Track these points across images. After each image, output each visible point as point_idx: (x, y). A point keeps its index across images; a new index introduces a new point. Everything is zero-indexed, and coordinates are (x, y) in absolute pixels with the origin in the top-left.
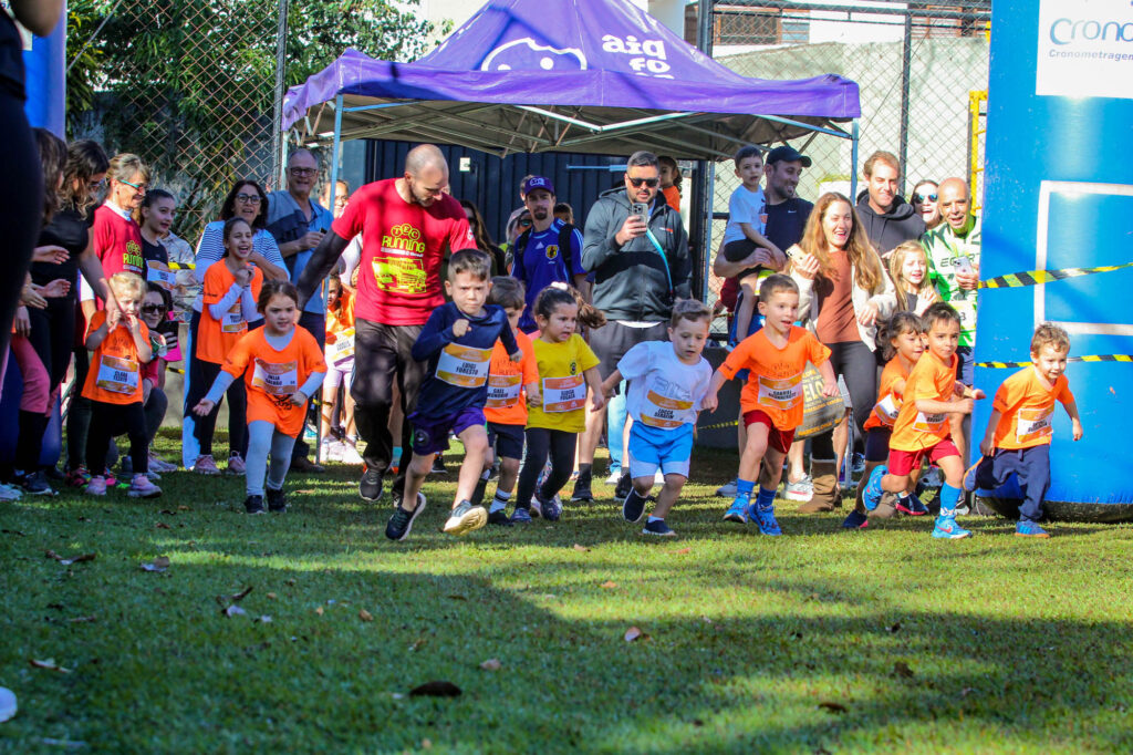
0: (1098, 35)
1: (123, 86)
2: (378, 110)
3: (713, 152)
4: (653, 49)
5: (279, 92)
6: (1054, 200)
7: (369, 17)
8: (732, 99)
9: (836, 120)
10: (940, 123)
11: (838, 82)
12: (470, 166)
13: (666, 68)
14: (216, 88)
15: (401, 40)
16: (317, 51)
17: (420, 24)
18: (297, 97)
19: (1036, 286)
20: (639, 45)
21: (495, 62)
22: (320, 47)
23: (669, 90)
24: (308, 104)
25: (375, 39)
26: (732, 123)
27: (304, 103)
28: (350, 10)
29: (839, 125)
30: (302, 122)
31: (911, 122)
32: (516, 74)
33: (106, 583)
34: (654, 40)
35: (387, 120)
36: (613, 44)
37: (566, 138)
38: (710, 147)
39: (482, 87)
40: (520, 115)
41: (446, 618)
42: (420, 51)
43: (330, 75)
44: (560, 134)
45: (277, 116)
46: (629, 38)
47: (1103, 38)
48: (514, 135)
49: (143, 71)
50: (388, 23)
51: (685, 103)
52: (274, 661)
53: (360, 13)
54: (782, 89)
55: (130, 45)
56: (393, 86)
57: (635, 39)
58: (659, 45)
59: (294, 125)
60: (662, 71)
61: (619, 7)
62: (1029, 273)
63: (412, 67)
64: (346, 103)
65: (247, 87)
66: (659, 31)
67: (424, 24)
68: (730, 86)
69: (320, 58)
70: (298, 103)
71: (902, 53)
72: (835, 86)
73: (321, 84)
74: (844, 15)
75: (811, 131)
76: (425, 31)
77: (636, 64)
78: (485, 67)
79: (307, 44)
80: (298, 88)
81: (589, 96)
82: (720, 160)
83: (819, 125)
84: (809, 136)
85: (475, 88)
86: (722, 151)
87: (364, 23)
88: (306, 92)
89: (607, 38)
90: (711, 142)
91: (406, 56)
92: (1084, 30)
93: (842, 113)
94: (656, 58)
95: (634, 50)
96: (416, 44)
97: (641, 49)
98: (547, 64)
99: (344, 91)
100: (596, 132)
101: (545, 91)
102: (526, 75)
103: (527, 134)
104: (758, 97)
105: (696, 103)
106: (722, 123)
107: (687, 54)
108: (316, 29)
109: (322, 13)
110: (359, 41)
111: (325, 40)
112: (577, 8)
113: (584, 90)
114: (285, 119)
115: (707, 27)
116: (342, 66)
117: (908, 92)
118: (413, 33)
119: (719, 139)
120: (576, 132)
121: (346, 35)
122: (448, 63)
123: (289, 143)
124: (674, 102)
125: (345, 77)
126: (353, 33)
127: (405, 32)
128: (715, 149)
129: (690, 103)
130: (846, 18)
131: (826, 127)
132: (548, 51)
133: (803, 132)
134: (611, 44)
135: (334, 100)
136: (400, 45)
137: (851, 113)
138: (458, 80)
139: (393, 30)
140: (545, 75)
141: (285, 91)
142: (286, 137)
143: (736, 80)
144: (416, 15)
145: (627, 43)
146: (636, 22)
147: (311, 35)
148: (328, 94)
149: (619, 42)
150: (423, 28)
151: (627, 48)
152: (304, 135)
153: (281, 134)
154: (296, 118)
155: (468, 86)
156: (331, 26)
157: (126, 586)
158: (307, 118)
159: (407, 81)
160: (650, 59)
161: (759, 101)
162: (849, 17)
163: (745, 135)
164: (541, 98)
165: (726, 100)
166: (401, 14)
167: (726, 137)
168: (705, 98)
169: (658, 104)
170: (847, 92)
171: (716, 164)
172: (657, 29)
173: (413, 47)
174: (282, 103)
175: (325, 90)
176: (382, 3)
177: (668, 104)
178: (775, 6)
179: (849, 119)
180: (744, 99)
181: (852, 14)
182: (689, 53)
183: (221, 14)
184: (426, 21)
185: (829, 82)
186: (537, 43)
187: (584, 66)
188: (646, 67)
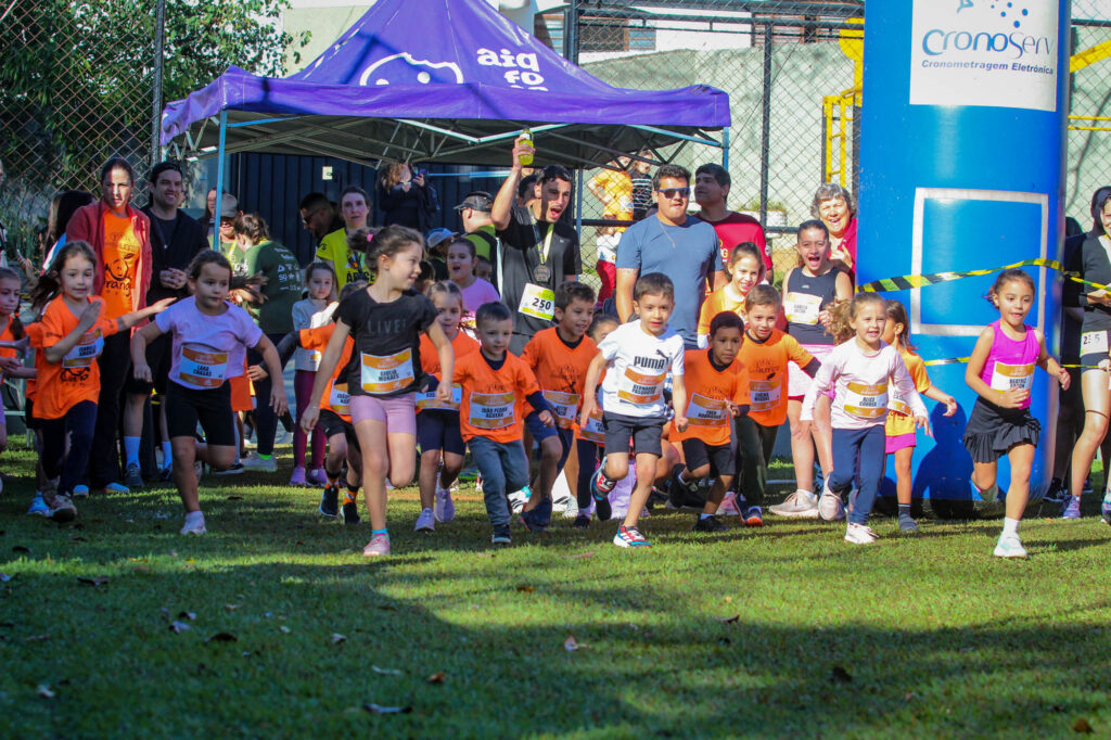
0: (969, 44)
2: (261, 125)
3: (581, 160)
4: (527, 61)
5: (157, 107)
6: (929, 206)
7: (229, 29)
8: (605, 110)
9: (702, 128)
10: (801, 130)
11: (708, 92)
12: (332, 174)
13: (540, 79)
15: (261, 53)
16: (180, 64)
17: (279, 35)
18: (177, 113)
19: (912, 290)
20: (513, 58)
21: (374, 77)
22: (183, 60)
23: (545, 102)
24: (190, 120)
25: (236, 51)
26: (601, 131)
27: (186, 119)
28: (211, 23)
29: (710, 134)
30: (181, 137)
31: (772, 129)
32: (395, 88)
33: (47, 601)
34: (528, 53)
35: (267, 135)
36: (488, 57)
37: (440, 152)
38: (578, 156)
39: (362, 102)
40: (394, 128)
41: (383, 629)
42: (279, 63)
43: (213, 91)
44: (436, 146)
45: (155, 132)
46: (504, 51)
47: (975, 48)
48: (388, 147)
50: (247, 35)
51: (560, 115)
52: (238, 678)
53: (221, 25)
54: (654, 99)
56: (267, 102)
57: (509, 53)
58: (532, 57)
59: (174, 139)
60: (536, 83)
61: (489, 19)
62: (905, 277)
64: (230, 118)
66: (533, 45)
67: (283, 36)
68: (602, 98)
69: (183, 71)
70: (178, 119)
71: (763, 61)
72: (705, 96)
73: (203, 100)
74: (706, 26)
75: (678, 140)
76: (284, 43)
77: (510, 77)
78: (363, 81)
79: (169, 56)
80: (178, 104)
81: (467, 109)
82: (589, 169)
83: (690, 134)
84: (680, 144)
85: (355, 102)
86: (590, 159)
87: (226, 36)
88: (187, 107)
89: (481, 51)
90: (577, 150)
91: (266, 67)
92: (956, 40)
93: (708, 123)
94: (530, 70)
95: (509, 62)
97: (515, 61)
98: (423, 78)
99: (229, 108)
100: (473, 144)
101: (423, 105)
102: (404, 89)
103: (401, 145)
104: (631, 108)
105: (571, 114)
106: (590, 132)
107: (559, 67)
108: (178, 42)
109: (184, 27)
110: (221, 54)
111: (186, 52)
112: (452, 22)
113: (463, 104)
114: (164, 134)
115: (573, 38)
116: (225, 83)
117: (769, 100)
118: (272, 45)
119: (587, 147)
120: (452, 142)
121: (207, 48)
122: (326, 78)
124: (549, 114)
125: (230, 96)
126: (214, 45)
127: (265, 45)
128: (583, 157)
129: (565, 114)
130: (708, 28)
131: (696, 135)
132: (425, 66)
133: (670, 140)
134: (486, 57)
135: (218, 116)
136: (260, 57)
137: (721, 122)
138: (339, 95)
139: (253, 42)
140: (424, 89)
141: (163, 107)
142: (164, 151)
143: (608, 90)
144: (275, 28)
145: (502, 56)
146: (507, 34)
147: (173, 48)
148: (212, 110)
149: (493, 55)
150: (282, 40)
151: (502, 61)
152: (184, 149)
153: (159, 148)
154: (176, 132)
155: (350, 101)
156: (193, 39)
157: (67, 602)
158: (188, 133)
159: (278, 97)
160: (522, 70)
161: (633, 112)
162: (711, 27)
163: (612, 144)
164: (420, 112)
165: (600, 112)
166: (260, 26)
167: (595, 146)
168: (580, 110)
169: (534, 116)
170: (718, 102)
171: (585, 172)
172: (529, 42)
173: (272, 58)
174: (160, 118)
175: (208, 107)
176: (242, 16)
177: (543, 116)
178: (638, 17)
179: (718, 128)
180: (616, 110)
181: (714, 24)
182: (562, 65)
183: (85, 28)
184: (285, 34)
185: (700, 92)
186: (413, 57)
187: (460, 80)
188: (521, 80)
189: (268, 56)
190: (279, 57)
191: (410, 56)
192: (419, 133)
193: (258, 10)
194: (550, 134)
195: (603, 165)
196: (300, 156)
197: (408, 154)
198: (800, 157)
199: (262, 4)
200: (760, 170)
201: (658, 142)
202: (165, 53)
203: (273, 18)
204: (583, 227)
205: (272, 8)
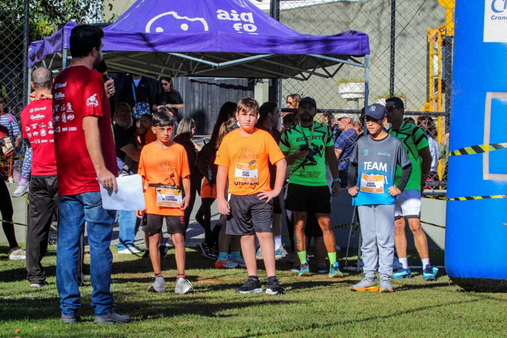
3: (282, 75)
4: (247, 17)
5: (25, 44)
6: (495, 103)
8: (294, 46)
9: (353, 56)
11: (356, 34)
13: (254, 28)
18: (37, 48)
19: (484, 154)
20: (238, 15)
21: (154, 26)
23: (257, 41)
24: (45, 54)
27: (42, 52)
29: (355, 58)
31: (396, 52)
32: (167, 34)
34: (247, 12)
36: (223, 15)
37: (196, 71)
38: (279, 72)
43: (58, 37)
45: (24, 59)
46: (233, 11)
48: (164, 68)
57: (236, 12)
58: (250, 15)
59: (35, 64)
60: (252, 30)
62: (480, 145)
66: (250, 8)
70: (38, 52)
71: (391, 12)
72: (355, 37)
73: (53, 42)
75: (338, 63)
77: (237, 27)
78: (147, 29)
80: (38, 43)
81: (211, 46)
82: (285, 78)
83: (346, 59)
84: (340, 64)
86: (285, 74)
88: (43, 46)
89: (219, 11)
90: (279, 69)
93: (356, 53)
94: (248, 23)
95: (236, 17)
97: (239, 17)
98: (185, 27)
100: (215, 67)
101: (185, 44)
102: (173, 35)
103: (172, 68)
104: (310, 44)
105: (273, 48)
113: (208, 43)
114: (30, 61)
116: (65, 32)
117: (394, 35)
119: (284, 67)
124: (260, 49)
128: (282, 72)
129: (270, 48)
131: (349, 60)
132: (185, 20)
133: (334, 63)
135: (61, 52)
137: (364, 52)
140: (185, 34)
141: (29, 44)
142: (30, 71)
145: (232, 14)
146: (235, 1)
148: (57, 48)
149: (226, 14)
151: (232, 17)
153: (27, 69)
154: (37, 60)
155: (140, 42)
158: (44, 61)
160: (244, 23)
161: (310, 47)
164: (182, 48)
165: (291, 47)
167: (288, 66)
168: (279, 46)
169: (252, 50)
170: (362, 40)
173: (95, 7)
174: (28, 50)
175: (56, 45)
177: (257, 50)
179: (363, 55)
182: (267, 19)
185: (350, 34)
186: (178, 14)
187: (206, 28)
188: (243, 29)
189: (93, 6)
190: (99, 7)
191: (176, 13)
194: (262, 59)
195: (293, 76)
197: (176, 72)
198: (413, 69)
200: (389, 77)
201: (327, 64)
202: (31, 5)
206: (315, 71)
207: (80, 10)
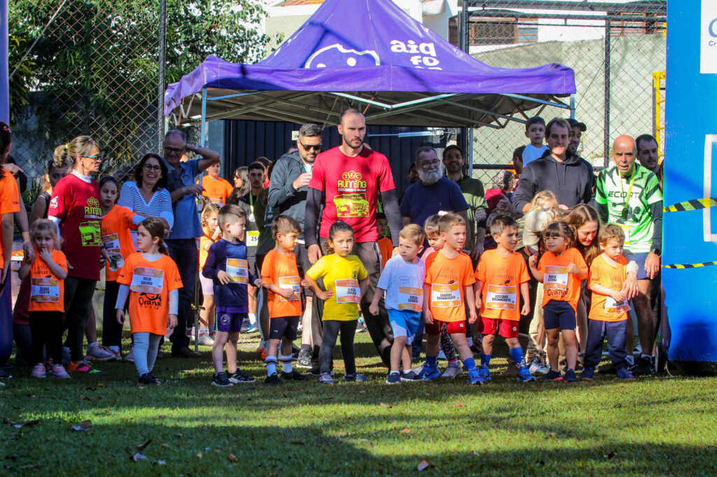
1: (50, 87)
2: (232, 98)
3: (471, 121)
4: (427, 49)
5: (161, 87)
7: (224, 33)
8: (484, 83)
9: (557, 95)
10: (632, 96)
11: (559, 69)
13: (436, 62)
14: (116, 86)
15: (248, 49)
16: (188, 58)
17: (260, 37)
18: (174, 91)
19: (704, 209)
20: (417, 46)
21: (315, 62)
22: (190, 56)
23: (439, 78)
24: (182, 96)
25: (229, 48)
26: (485, 100)
27: (179, 95)
28: (211, 28)
29: (560, 99)
30: (178, 109)
31: (612, 96)
32: (329, 70)
33: (47, 440)
34: (428, 43)
35: (239, 106)
38: (470, 118)
39: (306, 80)
40: (334, 99)
41: (290, 458)
42: (261, 56)
43: (197, 75)
45: (160, 105)
46: (410, 42)
48: (330, 114)
49: (64, 76)
50: (238, 37)
51: (451, 87)
53: (218, 30)
54: (519, 75)
55: (54, 58)
56: (243, 81)
57: (414, 43)
58: (431, 46)
59: (173, 111)
60: (434, 64)
61: (399, 19)
62: (699, 200)
63: (256, 67)
64: (209, 94)
65: (138, 85)
66: (431, 36)
67: (263, 37)
68: (481, 74)
69: (190, 63)
70: (175, 96)
71: (604, 46)
72: (557, 71)
73: (191, 81)
74: (562, 21)
75: (539, 104)
76: (264, 42)
77: (415, 60)
78: (307, 66)
79: (180, 53)
80: (175, 85)
81: (382, 84)
82: (477, 127)
83: (547, 100)
84: (540, 107)
85: (301, 81)
86: (478, 120)
87: (221, 37)
88: (180, 87)
89: (394, 42)
90: (470, 114)
91: (251, 60)
93: (561, 91)
94: (429, 56)
95: (413, 50)
96: (258, 51)
97: (418, 49)
98: (352, 62)
99: (207, 86)
100: (388, 109)
101: (351, 81)
102: (337, 70)
104: (503, 81)
105: (458, 86)
106: (478, 101)
107: (451, 52)
108: (186, 43)
109: (191, 31)
110: (218, 50)
111: (193, 50)
112: (372, 21)
113: (379, 80)
114: (166, 107)
115: (464, 33)
116: (205, 68)
117: (609, 74)
118: (255, 44)
119: (476, 112)
120: (373, 109)
121: (208, 46)
122: (281, 64)
123: (169, 124)
124: (443, 87)
125: (208, 76)
126: (213, 45)
127: (250, 43)
128: (473, 119)
129: (454, 87)
130: (564, 23)
131: (552, 101)
132: (352, 53)
133: (535, 105)
134: (397, 46)
135: (200, 93)
136: (247, 53)
137: (569, 90)
138: (289, 76)
139: (241, 42)
140: (351, 70)
141: (166, 87)
142: (167, 120)
143: (486, 69)
144: (257, 31)
145: (409, 46)
146: (412, 29)
147: (183, 47)
148: (197, 88)
149: (402, 45)
150: (263, 40)
151: (409, 49)
152: (180, 117)
153: (163, 117)
154: (174, 106)
155: (296, 80)
156: (198, 40)
157: (61, 442)
158: (182, 106)
159: (253, 77)
160: (424, 56)
161: (504, 84)
162: (566, 23)
163: (493, 109)
164: (348, 87)
165: (480, 84)
166: (247, 30)
167: (480, 110)
168: (465, 83)
170: (567, 75)
171: (474, 130)
172: (429, 35)
173: (256, 53)
174: (164, 95)
175: (194, 86)
176: (232, 23)
177: (440, 89)
178: (513, 16)
179: (567, 95)
180: (492, 83)
181: (568, 20)
183: (119, 34)
184: (264, 35)
185: (553, 68)
186: (344, 48)
187: (378, 63)
188: (422, 62)
189: (253, 51)
190: (260, 52)
191: (341, 46)
192: (350, 103)
193: (244, 18)
194: (446, 102)
195: (488, 124)
196: (265, 122)
199: (247, 13)
200: (603, 126)
201: (526, 106)
203: (256, 24)
204: (474, 170)
205: (255, 17)
206: (513, 116)
207: (237, 56)
